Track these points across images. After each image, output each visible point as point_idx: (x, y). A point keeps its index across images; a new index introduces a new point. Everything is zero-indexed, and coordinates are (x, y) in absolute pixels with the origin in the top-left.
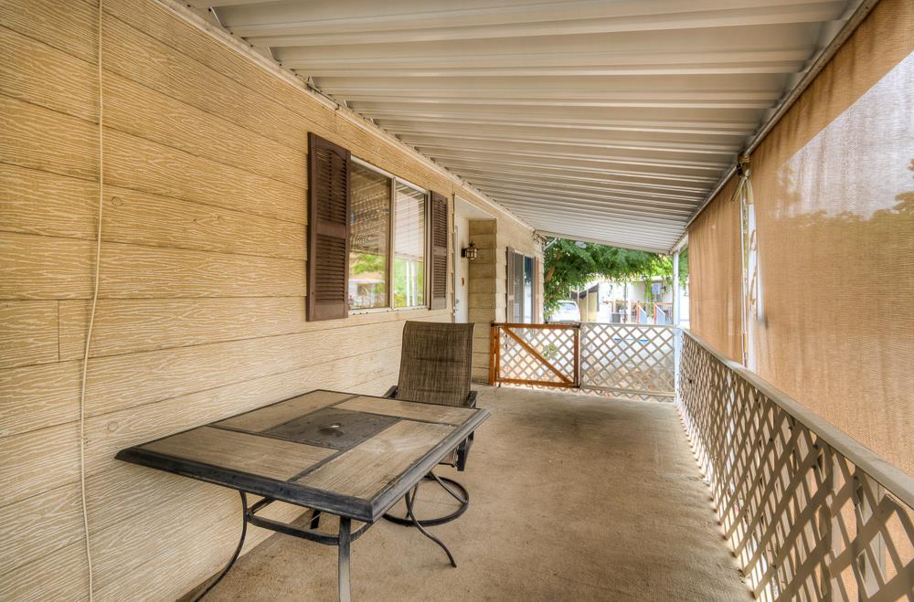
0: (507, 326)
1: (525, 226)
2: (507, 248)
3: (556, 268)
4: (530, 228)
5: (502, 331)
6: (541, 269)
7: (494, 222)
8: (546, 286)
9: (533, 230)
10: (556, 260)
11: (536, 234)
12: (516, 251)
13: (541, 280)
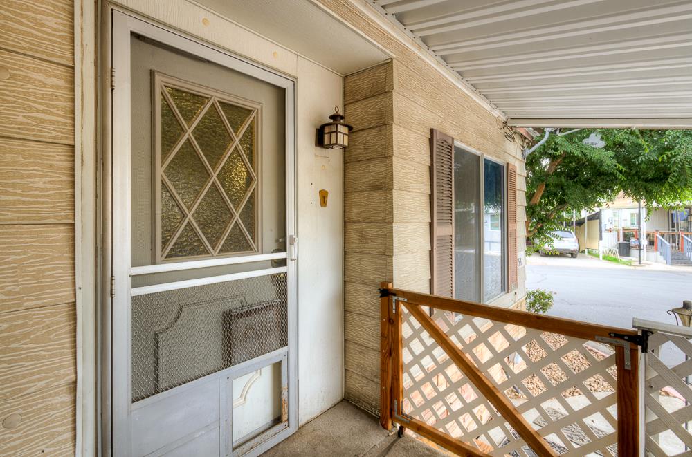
0: (414, 300)
1: (486, 106)
2: (432, 131)
3: (547, 186)
4: (496, 113)
5: (403, 309)
6: (521, 185)
7: (388, 64)
8: (531, 211)
9: (503, 118)
10: (547, 175)
11: (509, 128)
12: (457, 143)
13: (521, 200)
